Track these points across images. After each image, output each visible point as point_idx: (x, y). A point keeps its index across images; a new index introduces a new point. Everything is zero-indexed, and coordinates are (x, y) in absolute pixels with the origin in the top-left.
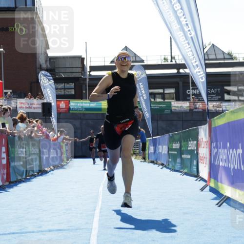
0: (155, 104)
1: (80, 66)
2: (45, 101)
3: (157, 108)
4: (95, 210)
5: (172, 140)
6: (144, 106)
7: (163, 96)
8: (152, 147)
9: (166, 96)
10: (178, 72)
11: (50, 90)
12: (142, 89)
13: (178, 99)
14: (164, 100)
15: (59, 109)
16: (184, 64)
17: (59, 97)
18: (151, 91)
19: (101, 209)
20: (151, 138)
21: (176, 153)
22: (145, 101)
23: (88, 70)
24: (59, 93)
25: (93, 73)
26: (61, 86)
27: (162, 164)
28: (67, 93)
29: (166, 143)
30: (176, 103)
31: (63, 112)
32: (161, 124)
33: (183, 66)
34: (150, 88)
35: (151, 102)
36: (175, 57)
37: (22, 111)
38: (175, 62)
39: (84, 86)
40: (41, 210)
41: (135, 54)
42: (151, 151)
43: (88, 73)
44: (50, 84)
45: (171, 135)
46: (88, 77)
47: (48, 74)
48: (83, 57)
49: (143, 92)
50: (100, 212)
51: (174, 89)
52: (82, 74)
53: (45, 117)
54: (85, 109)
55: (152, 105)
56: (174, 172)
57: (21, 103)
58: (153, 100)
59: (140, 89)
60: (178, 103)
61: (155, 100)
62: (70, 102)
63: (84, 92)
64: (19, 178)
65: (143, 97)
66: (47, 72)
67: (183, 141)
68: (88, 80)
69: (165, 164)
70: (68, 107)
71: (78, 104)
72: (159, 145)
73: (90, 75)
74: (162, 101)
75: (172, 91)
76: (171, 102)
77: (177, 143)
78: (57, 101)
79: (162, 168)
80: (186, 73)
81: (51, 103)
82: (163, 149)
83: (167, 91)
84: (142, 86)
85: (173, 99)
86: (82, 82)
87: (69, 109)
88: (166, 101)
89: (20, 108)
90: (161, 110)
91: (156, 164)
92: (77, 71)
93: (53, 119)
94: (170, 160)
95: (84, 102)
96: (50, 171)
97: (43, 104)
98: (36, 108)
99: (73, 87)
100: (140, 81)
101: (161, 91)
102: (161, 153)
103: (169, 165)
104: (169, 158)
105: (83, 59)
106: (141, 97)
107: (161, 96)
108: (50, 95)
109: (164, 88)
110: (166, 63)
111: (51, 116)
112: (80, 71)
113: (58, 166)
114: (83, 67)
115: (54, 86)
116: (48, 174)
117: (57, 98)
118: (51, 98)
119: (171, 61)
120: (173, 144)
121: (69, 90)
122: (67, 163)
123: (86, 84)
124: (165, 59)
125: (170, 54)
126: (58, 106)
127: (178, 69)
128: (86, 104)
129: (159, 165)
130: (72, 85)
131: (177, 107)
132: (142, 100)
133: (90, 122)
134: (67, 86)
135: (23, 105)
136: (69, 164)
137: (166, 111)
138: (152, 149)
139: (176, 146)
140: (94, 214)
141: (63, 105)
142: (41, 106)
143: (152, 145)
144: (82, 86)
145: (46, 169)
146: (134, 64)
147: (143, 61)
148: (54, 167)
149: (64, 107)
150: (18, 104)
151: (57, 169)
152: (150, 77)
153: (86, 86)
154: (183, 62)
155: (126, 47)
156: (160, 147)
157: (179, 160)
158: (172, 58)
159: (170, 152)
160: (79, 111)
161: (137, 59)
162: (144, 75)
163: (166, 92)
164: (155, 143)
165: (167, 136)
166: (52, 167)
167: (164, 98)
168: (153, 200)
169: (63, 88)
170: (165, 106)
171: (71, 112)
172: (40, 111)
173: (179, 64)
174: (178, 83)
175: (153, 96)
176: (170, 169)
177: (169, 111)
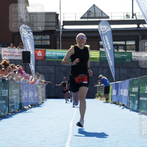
0: (118, 54)
1: (55, 21)
2: (25, 50)
3: (119, 57)
4: (66, 142)
5: (132, 85)
6: (109, 55)
7: (125, 47)
8: (115, 90)
9: (128, 47)
10: (138, 27)
11: (30, 41)
12: (107, 41)
13: (137, 50)
14: (126, 51)
15: (36, 57)
16: (144, 20)
17: (36, 47)
18: (115, 43)
19: (71, 141)
20: (114, 83)
21: (135, 95)
22: (110, 51)
23: (62, 24)
24: (37, 43)
25: (66, 27)
26: (39, 37)
27: (123, 105)
28: (43, 44)
29: (127, 87)
30: (136, 53)
31: (40, 60)
32: (123, 71)
33: (143, 22)
34: (114, 41)
35: (114, 52)
36: (136, 14)
37: (6, 58)
38: (136, 18)
39: (58, 38)
40: (20, 141)
41: (102, 11)
42: (114, 94)
43: (62, 27)
44: (29, 36)
45: (131, 80)
46: (61, 30)
47: (28, 27)
48: (57, 13)
49: (108, 44)
50: (70, 144)
51: (135, 41)
52: (56, 28)
53: (24, 64)
54: (59, 57)
55: (115, 55)
56: (133, 112)
57: (5, 51)
58: (116, 51)
59: (106, 41)
60: (137, 53)
61: (118, 50)
62: (46, 51)
63: (58, 43)
64: (3, 114)
65: (108, 48)
66: (27, 26)
67: (141, 86)
68: (61, 33)
69: (126, 105)
70: (44, 55)
71: (53, 53)
72: (121, 89)
73: (63, 28)
74: (124, 51)
75: (133, 43)
76: (131, 52)
77: (136, 87)
78: (35, 50)
79: (123, 108)
80: (145, 27)
81: (30, 52)
82: (124, 92)
83: (129, 43)
84: (107, 39)
85: (133, 50)
86: (56, 34)
87: (45, 57)
88: (127, 51)
89: (4, 55)
90: (123, 59)
91: (118, 104)
92: (53, 25)
93: (32, 65)
94: (130, 101)
95: (57, 51)
96: (28, 109)
97: (23, 52)
98: (17, 56)
99: (49, 39)
100: (105, 34)
101: (123, 43)
102: (123, 95)
103: (129, 106)
104: (130, 100)
105: (57, 15)
106: (107, 48)
107: (123, 47)
108: (29, 45)
109: (125, 41)
110: (128, 19)
111: (30, 63)
112: (55, 25)
113: (35, 105)
114: (57, 22)
115: (32, 37)
116: (27, 111)
117: (35, 48)
118: (30, 48)
119: (133, 17)
120: (132, 87)
121: (45, 41)
122: (43, 103)
123: (60, 36)
124: (127, 16)
125: (132, 12)
126: (36, 55)
127: (138, 25)
128: (59, 53)
129: (121, 105)
130: (48, 37)
131: (137, 57)
132: (107, 50)
133: (63, 68)
134: (44, 37)
135: (6, 54)
136: (44, 103)
137: (127, 60)
138: (114, 92)
139: (135, 89)
140: (65, 145)
141: (40, 54)
142: (21, 54)
143: (115, 88)
144: (56, 38)
145: (25, 107)
146: (101, 20)
147: (109, 17)
148: (32, 106)
149: (41, 55)
150: (2, 52)
151: (34, 107)
152: (114, 31)
153: (60, 38)
154: (143, 18)
155: (94, 5)
156: (122, 90)
157: (137, 102)
158: (133, 15)
159: (130, 95)
160: (54, 58)
161: (104, 16)
162: (109, 29)
163: (127, 44)
164: (117, 87)
165: (127, 81)
166: (30, 106)
167: (125, 49)
168: (115, 135)
169: (41, 39)
170: (126, 55)
171: (46, 59)
172: (21, 58)
173: (139, 20)
174: (138, 37)
175: (116, 47)
176: (130, 109)
177: (130, 60)
